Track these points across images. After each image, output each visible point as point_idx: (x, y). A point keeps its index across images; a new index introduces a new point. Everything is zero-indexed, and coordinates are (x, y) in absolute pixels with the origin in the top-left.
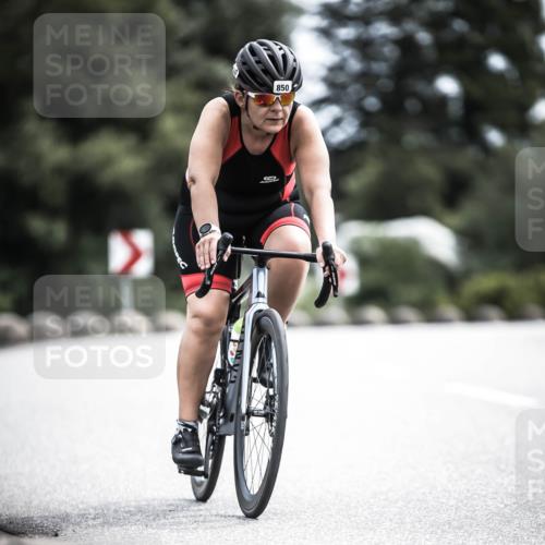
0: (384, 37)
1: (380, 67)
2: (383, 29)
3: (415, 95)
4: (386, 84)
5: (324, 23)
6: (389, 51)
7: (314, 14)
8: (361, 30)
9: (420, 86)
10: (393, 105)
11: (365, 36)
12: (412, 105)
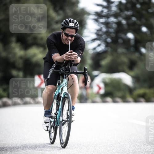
0: (113, 22)
1: (112, 30)
2: (112, 19)
3: (121, 38)
4: (113, 35)
5: (96, 17)
6: (114, 26)
7: (93, 15)
8: (106, 19)
9: (123, 36)
10: (115, 41)
11: (107, 21)
12: (120, 41)
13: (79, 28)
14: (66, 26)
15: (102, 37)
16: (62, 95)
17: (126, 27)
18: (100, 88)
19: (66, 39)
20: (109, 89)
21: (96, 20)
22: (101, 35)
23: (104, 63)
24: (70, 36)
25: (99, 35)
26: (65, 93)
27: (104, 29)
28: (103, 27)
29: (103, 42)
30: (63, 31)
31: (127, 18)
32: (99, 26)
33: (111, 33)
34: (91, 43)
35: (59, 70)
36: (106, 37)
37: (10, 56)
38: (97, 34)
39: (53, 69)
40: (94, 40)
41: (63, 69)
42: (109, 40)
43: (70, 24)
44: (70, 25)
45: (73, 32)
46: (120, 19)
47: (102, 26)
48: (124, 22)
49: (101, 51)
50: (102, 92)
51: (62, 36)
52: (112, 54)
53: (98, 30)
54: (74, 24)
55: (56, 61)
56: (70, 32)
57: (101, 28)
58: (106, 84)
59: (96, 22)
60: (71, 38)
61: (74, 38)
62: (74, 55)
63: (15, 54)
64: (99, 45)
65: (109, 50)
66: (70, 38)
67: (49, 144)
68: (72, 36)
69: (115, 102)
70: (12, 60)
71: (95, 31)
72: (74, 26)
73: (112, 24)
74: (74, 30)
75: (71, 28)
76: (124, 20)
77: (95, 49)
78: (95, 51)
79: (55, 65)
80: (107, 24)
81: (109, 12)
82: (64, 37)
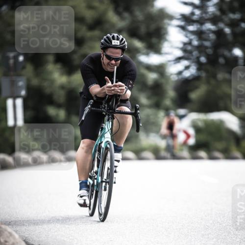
0: (209, 30)
1: (207, 44)
2: (209, 26)
3: (223, 56)
4: (210, 51)
5: (182, 23)
6: (212, 36)
7: (178, 19)
8: (199, 26)
9: (226, 53)
10: (213, 60)
11: (200, 29)
12: (221, 60)
13: (126, 47)
14: (108, 44)
15: (192, 55)
16: (103, 145)
17: (230, 38)
18: (188, 136)
19: (108, 64)
20: (203, 137)
21: (183, 28)
22: (190, 52)
23: (194, 95)
24: (113, 59)
25: (187, 52)
26: (108, 141)
27: (195, 43)
28: (194, 38)
29: (193, 62)
30: (104, 52)
31: (233, 24)
32: (187, 37)
33: (207, 48)
34: (175, 63)
35: (100, 108)
36: (198, 55)
37: (46, 84)
38: (184, 50)
39: (89, 106)
40: (179, 59)
41: (105, 107)
42: (203, 59)
43: (113, 41)
44: (113, 44)
45: (118, 53)
46: (221, 25)
47: (192, 37)
48: (227, 30)
49: (189, 77)
50: (192, 141)
51: (103, 59)
52: (208, 82)
53: (185, 44)
54: (119, 42)
55: (96, 96)
56: (113, 53)
57: (191, 40)
58: (198, 130)
59: (182, 31)
60: (115, 61)
61: (119, 61)
62: (120, 86)
63: (52, 82)
64: (187, 68)
65: (204, 75)
66: (113, 62)
67: (87, 216)
68: (116, 60)
69: (212, 158)
70: (48, 91)
71: (181, 45)
72: (119, 44)
73: (209, 34)
74: (119, 51)
75: (115, 47)
76: (228, 28)
77: (180, 73)
78: (180, 77)
79: (92, 101)
80: (200, 34)
81: (204, 15)
82: (105, 60)
